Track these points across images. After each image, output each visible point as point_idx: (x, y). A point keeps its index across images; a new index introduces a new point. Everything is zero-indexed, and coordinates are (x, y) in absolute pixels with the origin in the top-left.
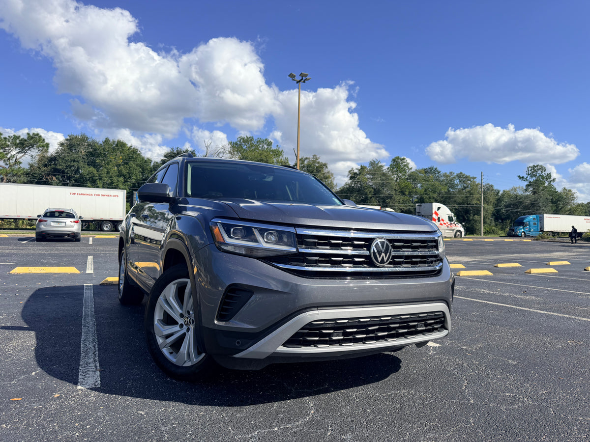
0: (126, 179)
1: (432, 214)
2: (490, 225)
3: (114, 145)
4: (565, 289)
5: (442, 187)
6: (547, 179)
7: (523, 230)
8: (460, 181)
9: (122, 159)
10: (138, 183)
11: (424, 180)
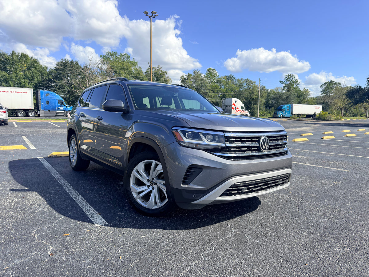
0: (31, 80)
1: (232, 105)
2: (263, 111)
3: (20, 56)
4: (317, 151)
5: (236, 88)
6: (295, 83)
7: (281, 114)
8: (247, 84)
9: (27, 67)
10: (39, 83)
11: (226, 83)
